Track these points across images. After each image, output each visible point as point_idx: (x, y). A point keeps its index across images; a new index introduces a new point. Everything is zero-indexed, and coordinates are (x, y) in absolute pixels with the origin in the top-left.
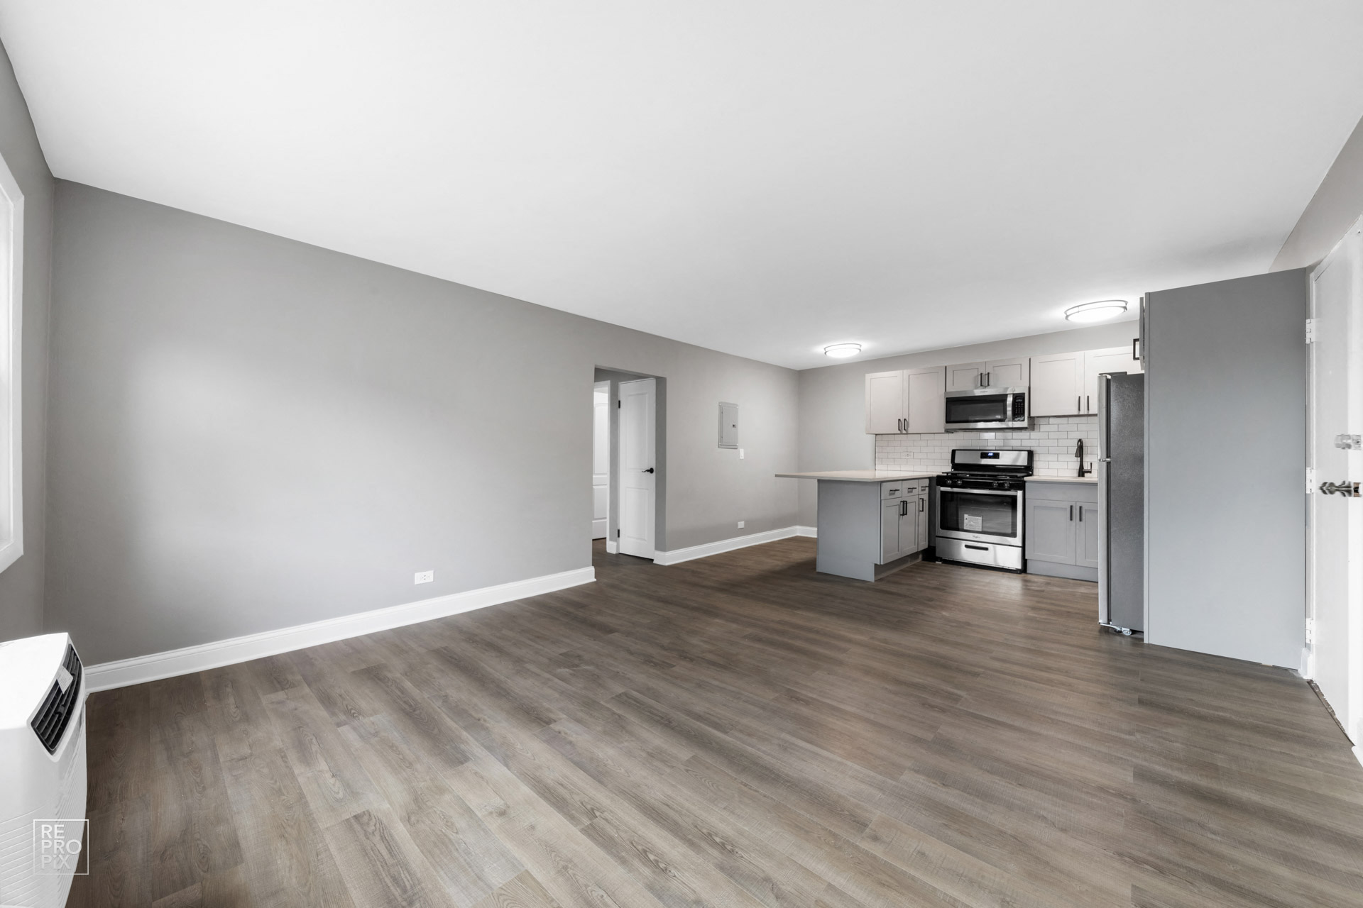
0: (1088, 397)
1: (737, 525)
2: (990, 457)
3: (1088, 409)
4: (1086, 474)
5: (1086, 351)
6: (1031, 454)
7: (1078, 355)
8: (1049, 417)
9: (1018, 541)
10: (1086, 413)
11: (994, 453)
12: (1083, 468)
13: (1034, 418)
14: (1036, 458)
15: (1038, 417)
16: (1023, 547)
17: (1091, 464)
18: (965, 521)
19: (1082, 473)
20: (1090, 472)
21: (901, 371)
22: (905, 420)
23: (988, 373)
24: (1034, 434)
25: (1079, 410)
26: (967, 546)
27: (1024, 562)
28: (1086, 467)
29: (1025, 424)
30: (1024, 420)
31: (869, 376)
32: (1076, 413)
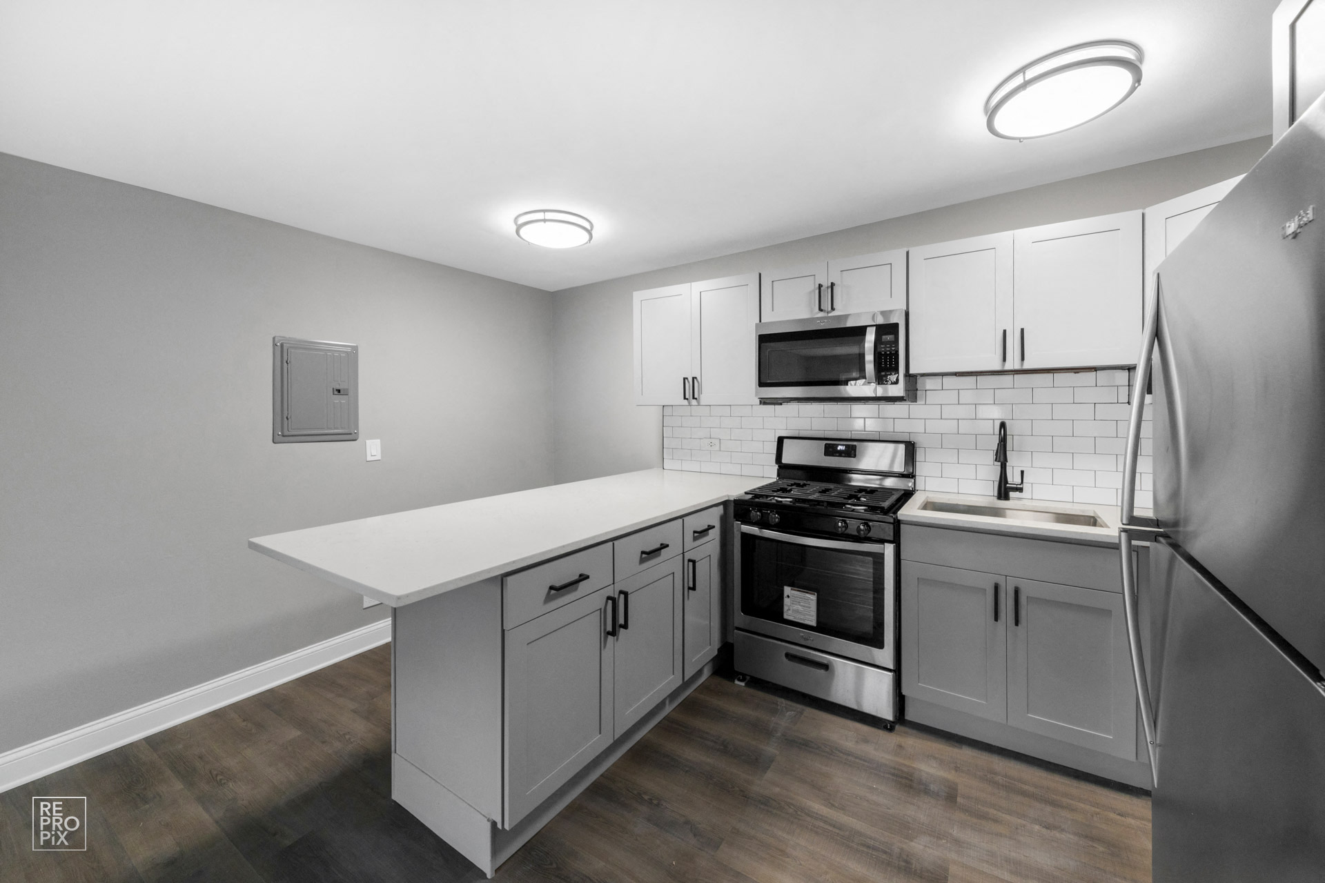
0: (1022, 330)
1: (362, 602)
2: (840, 454)
3: (1023, 359)
4: (1012, 494)
5: (1015, 231)
6: (911, 449)
7: (1002, 239)
8: (943, 375)
9: (885, 656)
10: (1017, 367)
11: (847, 446)
12: (1006, 482)
13: (915, 376)
14: (919, 456)
15: (923, 375)
16: (897, 672)
17: (1022, 472)
18: (787, 601)
19: (1004, 491)
20: (1021, 490)
21: (689, 284)
22: (693, 378)
23: (833, 285)
24: (916, 409)
25: (1004, 359)
26: (789, 656)
27: (900, 701)
28: (1013, 478)
29: (898, 390)
30: (897, 382)
31: (638, 296)
32: (998, 367)
